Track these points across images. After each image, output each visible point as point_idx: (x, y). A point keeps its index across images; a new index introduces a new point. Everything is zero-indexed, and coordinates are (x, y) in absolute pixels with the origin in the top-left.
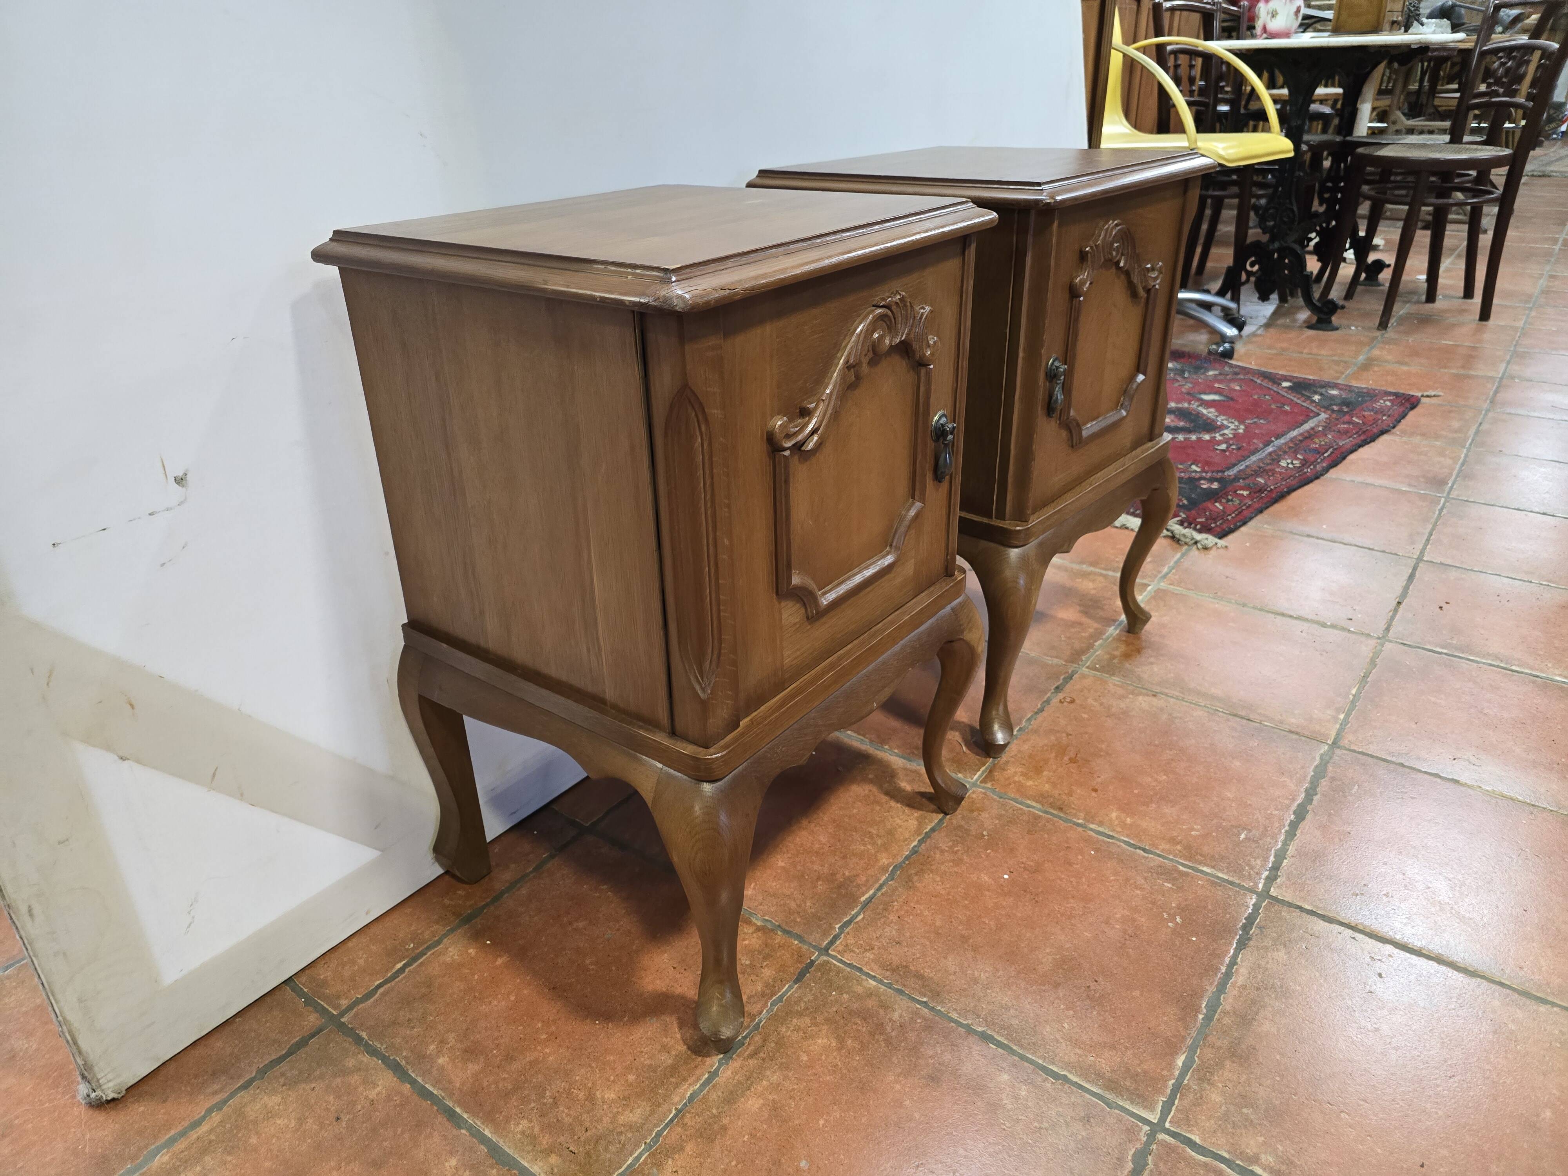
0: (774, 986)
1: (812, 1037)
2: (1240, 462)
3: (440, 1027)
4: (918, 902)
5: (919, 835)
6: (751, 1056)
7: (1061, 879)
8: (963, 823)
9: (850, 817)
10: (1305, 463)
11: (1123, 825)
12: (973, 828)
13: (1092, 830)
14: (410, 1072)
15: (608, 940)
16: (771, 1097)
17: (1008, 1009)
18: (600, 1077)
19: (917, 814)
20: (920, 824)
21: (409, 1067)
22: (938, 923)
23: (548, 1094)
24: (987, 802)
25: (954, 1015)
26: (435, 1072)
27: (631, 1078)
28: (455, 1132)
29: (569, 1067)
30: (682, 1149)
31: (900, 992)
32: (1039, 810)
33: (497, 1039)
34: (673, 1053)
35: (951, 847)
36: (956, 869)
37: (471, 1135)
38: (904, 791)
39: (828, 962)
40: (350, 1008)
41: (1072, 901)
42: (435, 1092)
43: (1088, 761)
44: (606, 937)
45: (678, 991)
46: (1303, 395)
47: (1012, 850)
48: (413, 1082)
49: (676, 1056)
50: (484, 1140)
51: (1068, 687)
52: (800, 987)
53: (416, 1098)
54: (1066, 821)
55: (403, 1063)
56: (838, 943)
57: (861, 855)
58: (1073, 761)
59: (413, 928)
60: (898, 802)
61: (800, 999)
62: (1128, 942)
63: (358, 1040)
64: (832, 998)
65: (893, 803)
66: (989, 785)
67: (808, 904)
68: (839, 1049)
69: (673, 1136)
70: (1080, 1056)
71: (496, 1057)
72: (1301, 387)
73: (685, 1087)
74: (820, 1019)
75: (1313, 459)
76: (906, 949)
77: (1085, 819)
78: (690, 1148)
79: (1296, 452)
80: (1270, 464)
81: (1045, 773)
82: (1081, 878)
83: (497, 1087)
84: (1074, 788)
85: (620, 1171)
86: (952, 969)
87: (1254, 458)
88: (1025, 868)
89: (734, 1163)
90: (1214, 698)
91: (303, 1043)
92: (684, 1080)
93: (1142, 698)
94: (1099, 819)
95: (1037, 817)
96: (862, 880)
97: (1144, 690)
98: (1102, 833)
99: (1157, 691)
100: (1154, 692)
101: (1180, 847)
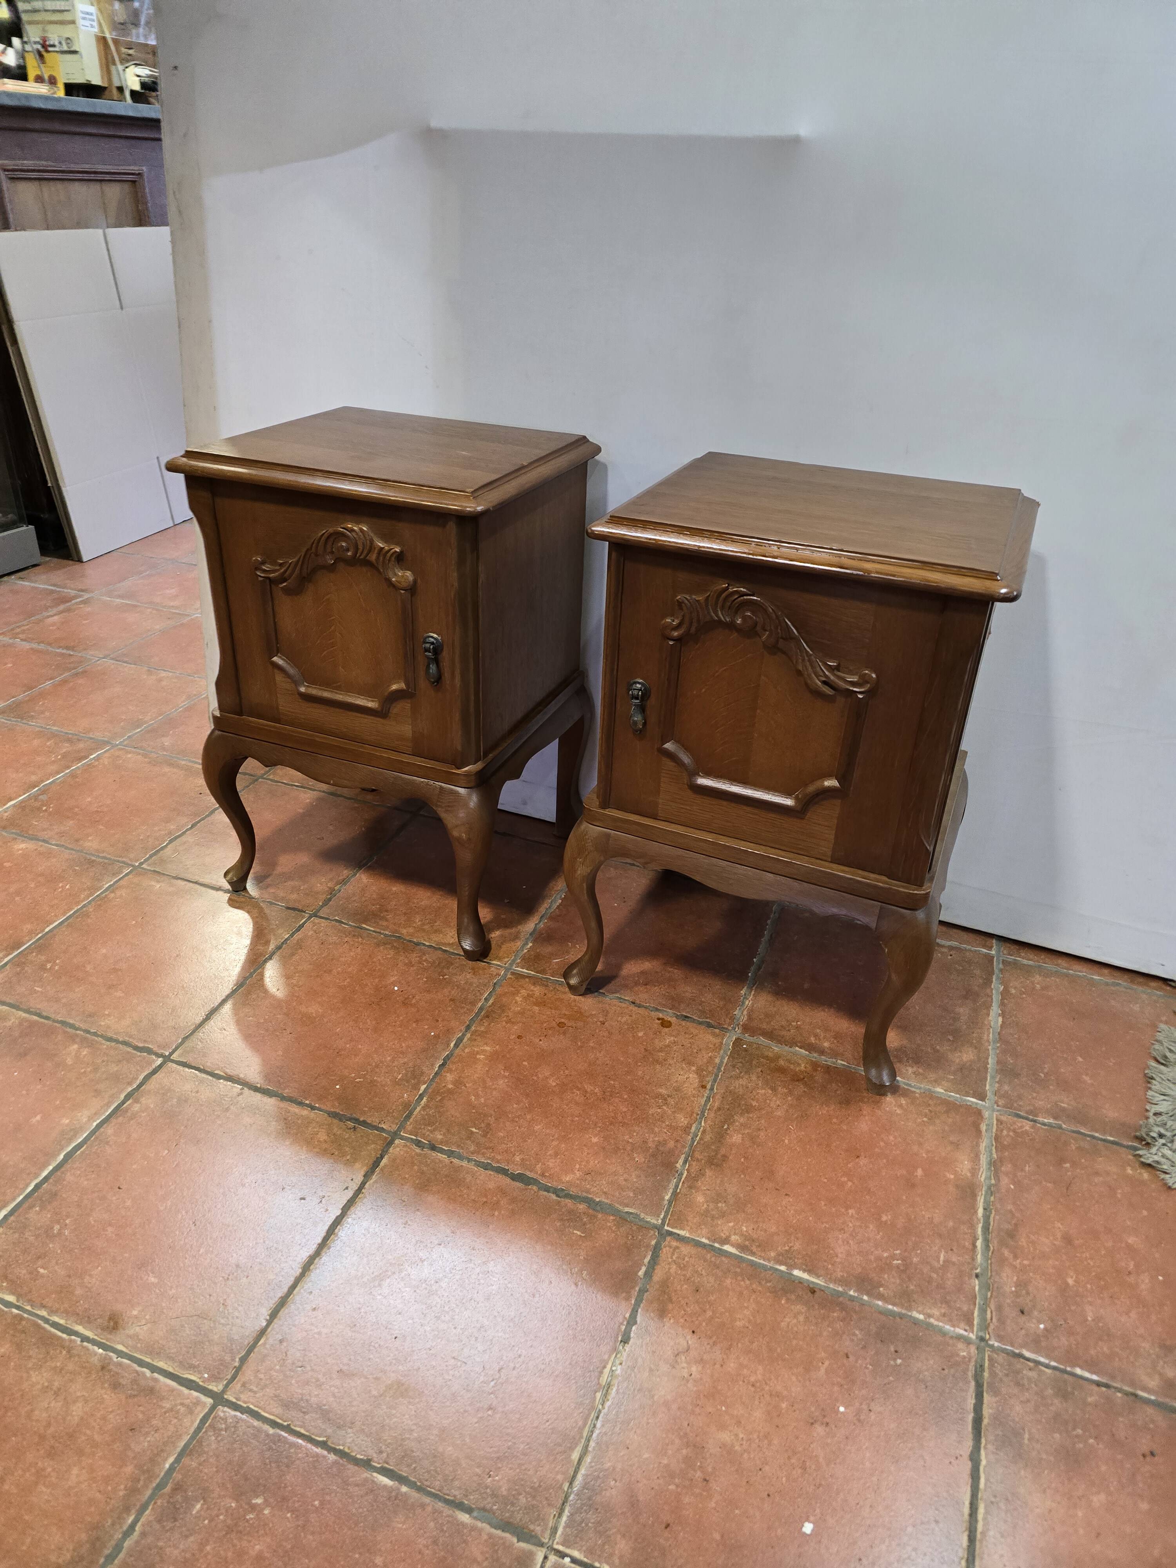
0: (282, 899)
4: (362, 949)
5: (437, 945)
6: (231, 899)
7: (397, 1016)
8: (458, 966)
11: (475, 1053)
12: (452, 971)
13: (464, 1035)
17: (264, 992)
20: (450, 944)
22: (343, 959)
24: (488, 978)
31: (278, 947)
32: (483, 1005)
35: (426, 960)
36: (402, 965)
39: (302, 916)
41: (374, 1022)
47: (431, 993)
51: (691, 1024)
54: (472, 1020)
56: (320, 919)
57: (410, 922)
58: (561, 1025)
61: (272, 910)
62: (330, 1051)
64: (274, 922)
67: (357, 904)
69: (180, 883)
74: (257, 919)
76: (317, 948)
77: (477, 1031)
81: (537, 1008)
82: (401, 1027)
83: (215, 828)
84: (523, 1026)
86: (301, 968)
88: (408, 998)
93: (693, 1076)
94: (479, 1038)
95: (473, 1003)
96: (385, 923)
97: (710, 1079)
98: (460, 1040)
99: (712, 1089)
100: (709, 1087)
101: (450, 1086)
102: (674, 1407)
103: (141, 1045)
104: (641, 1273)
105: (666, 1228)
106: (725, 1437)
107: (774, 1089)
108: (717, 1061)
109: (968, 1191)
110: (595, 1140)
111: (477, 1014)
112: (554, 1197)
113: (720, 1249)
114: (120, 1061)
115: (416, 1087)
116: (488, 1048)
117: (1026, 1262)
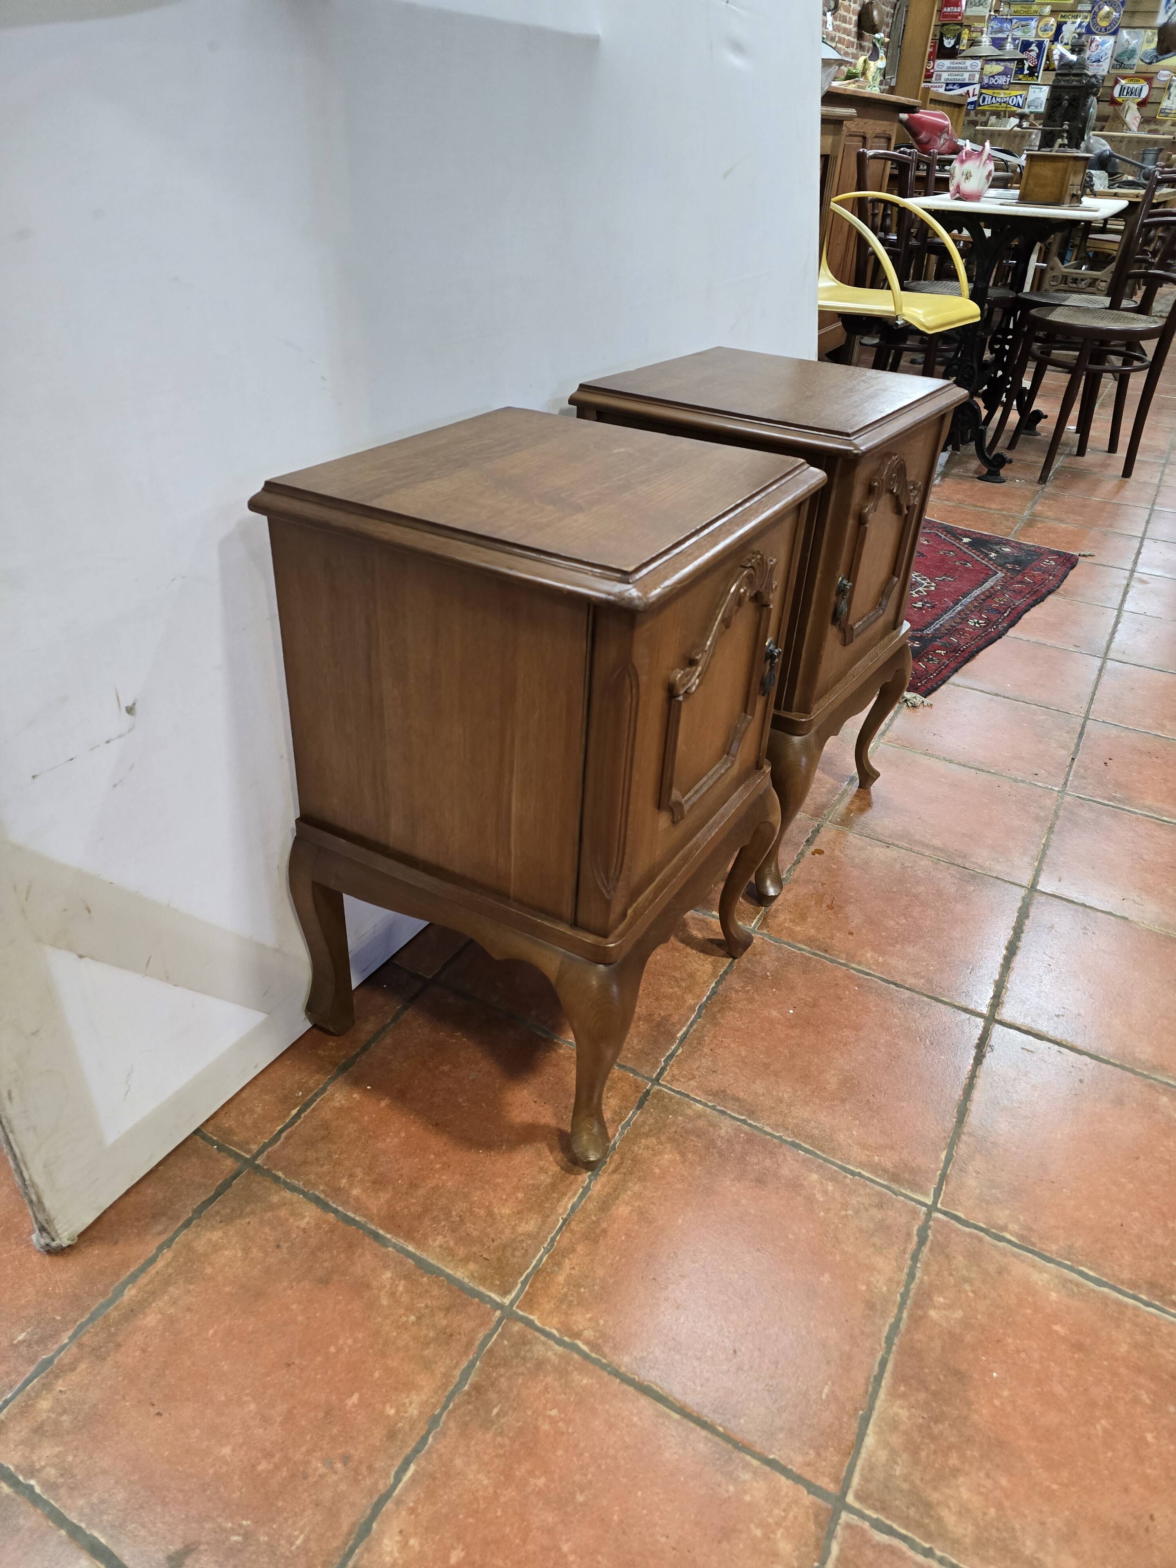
0: (620, 1113)
1: (660, 1153)
2: (935, 620)
3: (347, 1163)
4: (724, 1036)
5: (715, 977)
6: (614, 1171)
7: (834, 1012)
8: (749, 966)
9: (655, 964)
10: (989, 622)
11: (877, 963)
12: (758, 970)
13: (853, 969)
14: (330, 1203)
15: (473, 1081)
16: (636, 1204)
17: (809, 1122)
18: (495, 1197)
19: (711, 959)
20: (715, 968)
21: (328, 1199)
22: (743, 1054)
23: (454, 1213)
24: (766, 947)
25: (768, 1129)
26: (352, 1202)
27: (520, 1195)
28: (384, 1250)
29: (466, 1190)
30: (574, 1250)
31: (723, 1113)
32: (809, 952)
33: (398, 1170)
34: (550, 1173)
35: (742, 987)
36: (750, 1007)
37: (398, 1251)
38: (696, 938)
39: (661, 1091)
40: (260, 1152)
41: (846, 1030)
42: (357, 1218)
43: (841, 907)
44: (471, 1078)
45: (543, 1121)
46: (982, 552)
47: (792, 988)
48: (336, 1211)
49: (553, 1175)
50: (409, 1255)
51: (817, 841)
52: (642, 1113)
53: (341, 1225)
54: (832, 961)
55: (322, 1196)
56: (666, 1073)
57: (670, 997)
58: (830, 907)
59: (297, 1077)
60: (693, 949)
61: (644, 1123)
62: (893, 1062)
63: (277, 1179)
64: (669, 1120)
65: (689, 950)
66: (765, 931)
67: (635, 1042)
68: (683, 1162)
69: (565, 1240)
70: (869, 1156)
71: (402, 1185)
72: (980, 543)
73: (566, 1200)
74: (663, 1138)
75: (995, 619)
76: (721, 1077)
77: (846, 959)
78: (580, 1248)
79: (980, 612)
80: (961, 623)
81: (809, 919)
82: (850, 1011)
83: (409, 1211)
84: (835, 932)
85: (528, 1271)
86: (761, 1091)
87: (946, 617)
88: (805, 1004)
89: (618, 1258)
90: (935, 848)
91: (227, 1184)
92: (564, 1194)
93: (878, 850)
95: (809, 958)
96: (675, 1018)
97: (878, 842)
98: (860, 972)
99: (889, 844)
101: (923, 981)
103: (915, 1239)
105: (1029, 886)
107: (883, 817)
108: (856, 835)
110: (961, 909)
111: (823, 958)
114: (947, 1257)
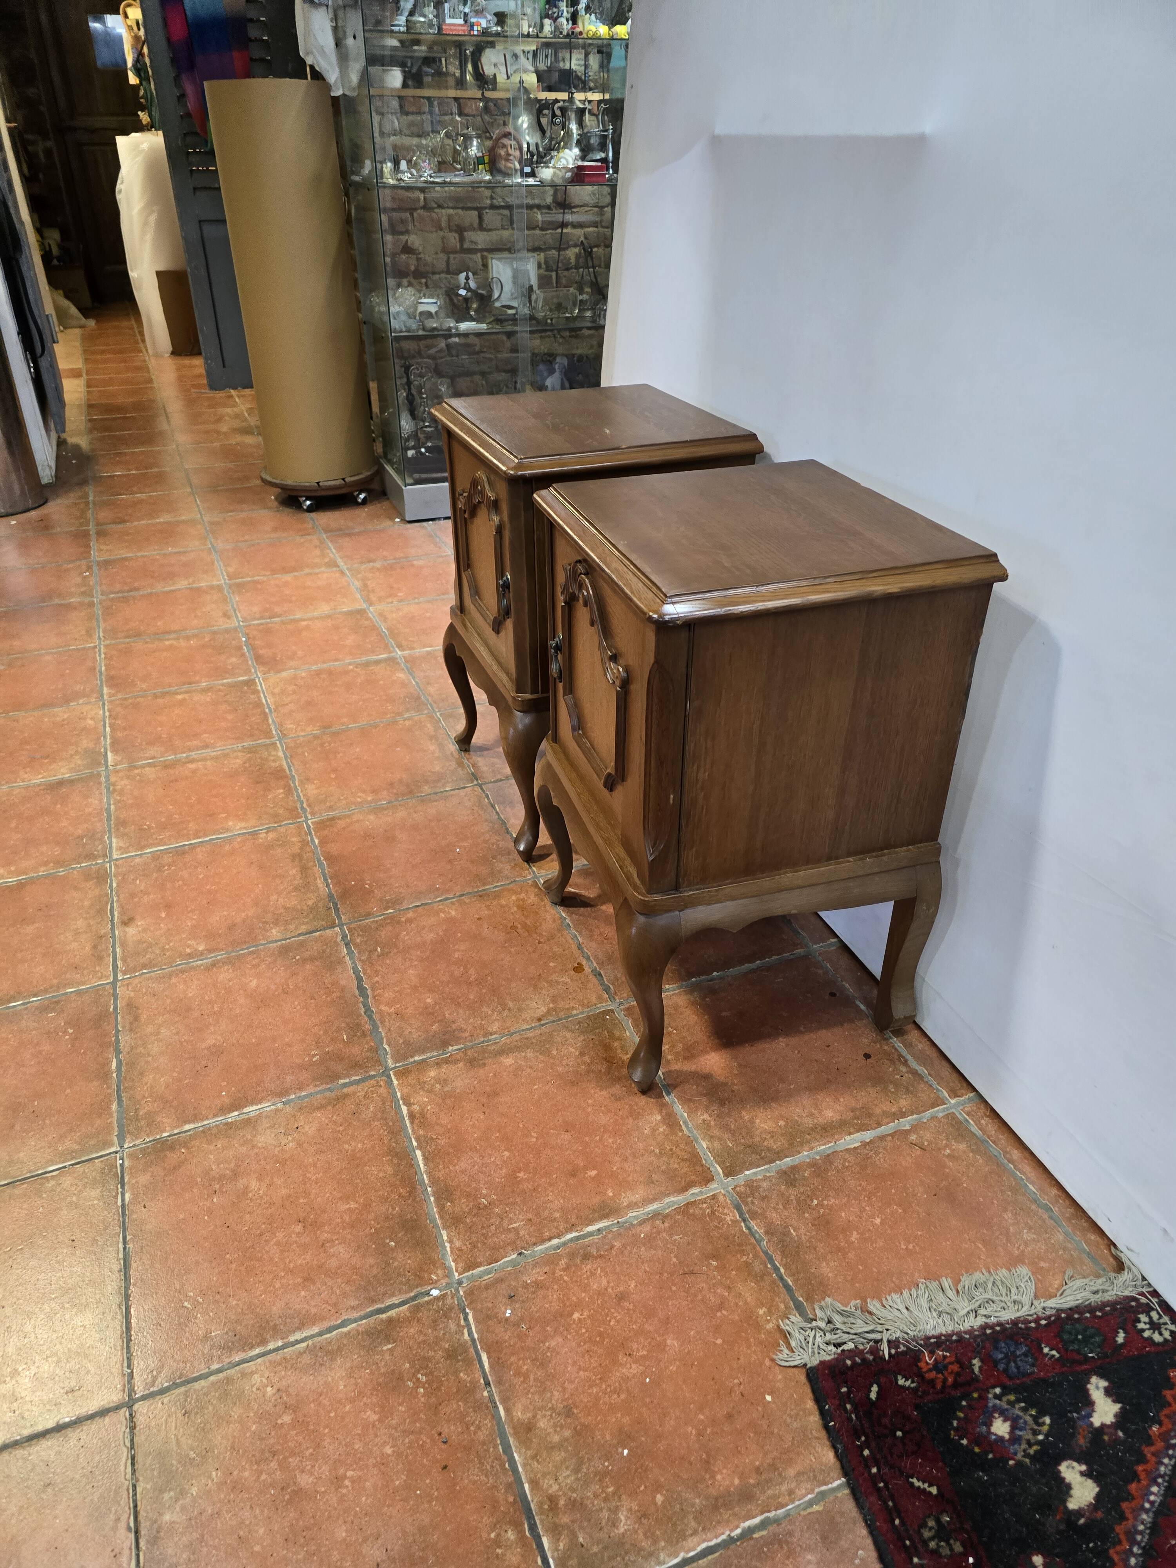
0: (477, 768)
1: (442, 767)
4: (474, 818)
6: (452, 753)
7: (435, 866)
8: (511, 858)
11: (442, 911)
12: (503, 859)
13: (453, 898)
17: (392, 813)
22: (456, 818)
25: (408, 800)
30: (434, 731)
31: (435, 793)
32: (489, 889)
35: (498, 844)
36: (482, 839)
41: (420, 861)
43: (508, 933)
47: (473, 864)
52: (468, 772)
54: (470, 893)
56: (480, 790)
58: (514, 927)
61: (463, 771)
64: (453, 777)
68: (429, 771)
74: (448, 772)
76: (453, 804)
81: (515, 909)
82: (429, 872)
86: (429, 810)
88: (456, 859)
93: (543, 1009)
94: (457, 904)
95: (484, 884)
96: (508, 810)
97: (551, 1019)
98: (447, 899)
99: (543, 1025)
100: (542, 1022)
101: (403, 919)
102: (256, 1151)
103: (306, 807)
104: (342, 1081)
105: (391, 1073)
106: (254, 1184)
107: (582, 1054)
108: (575, 1012)
109: (605, 1211)
110: (429, 1000)
111: (478, 891)
112: (363, 1011)
113: (400, 1106)
114: (287, 810)
115: (386, 909)
116: (453, 913)
117: (566, 1278)
